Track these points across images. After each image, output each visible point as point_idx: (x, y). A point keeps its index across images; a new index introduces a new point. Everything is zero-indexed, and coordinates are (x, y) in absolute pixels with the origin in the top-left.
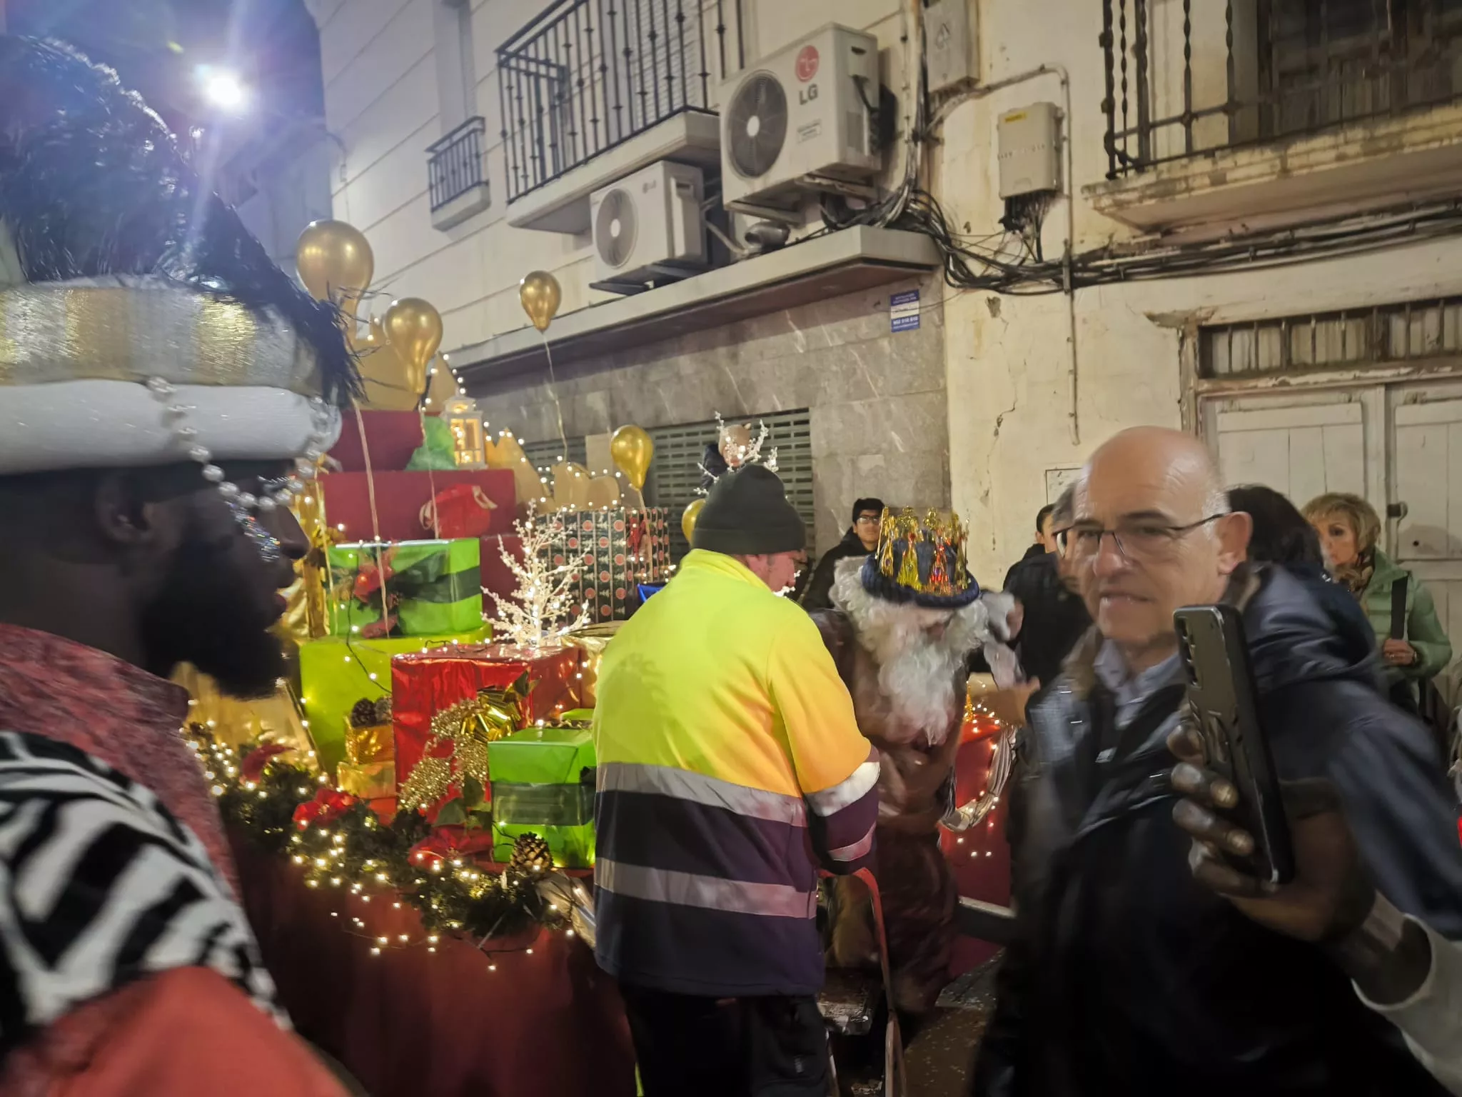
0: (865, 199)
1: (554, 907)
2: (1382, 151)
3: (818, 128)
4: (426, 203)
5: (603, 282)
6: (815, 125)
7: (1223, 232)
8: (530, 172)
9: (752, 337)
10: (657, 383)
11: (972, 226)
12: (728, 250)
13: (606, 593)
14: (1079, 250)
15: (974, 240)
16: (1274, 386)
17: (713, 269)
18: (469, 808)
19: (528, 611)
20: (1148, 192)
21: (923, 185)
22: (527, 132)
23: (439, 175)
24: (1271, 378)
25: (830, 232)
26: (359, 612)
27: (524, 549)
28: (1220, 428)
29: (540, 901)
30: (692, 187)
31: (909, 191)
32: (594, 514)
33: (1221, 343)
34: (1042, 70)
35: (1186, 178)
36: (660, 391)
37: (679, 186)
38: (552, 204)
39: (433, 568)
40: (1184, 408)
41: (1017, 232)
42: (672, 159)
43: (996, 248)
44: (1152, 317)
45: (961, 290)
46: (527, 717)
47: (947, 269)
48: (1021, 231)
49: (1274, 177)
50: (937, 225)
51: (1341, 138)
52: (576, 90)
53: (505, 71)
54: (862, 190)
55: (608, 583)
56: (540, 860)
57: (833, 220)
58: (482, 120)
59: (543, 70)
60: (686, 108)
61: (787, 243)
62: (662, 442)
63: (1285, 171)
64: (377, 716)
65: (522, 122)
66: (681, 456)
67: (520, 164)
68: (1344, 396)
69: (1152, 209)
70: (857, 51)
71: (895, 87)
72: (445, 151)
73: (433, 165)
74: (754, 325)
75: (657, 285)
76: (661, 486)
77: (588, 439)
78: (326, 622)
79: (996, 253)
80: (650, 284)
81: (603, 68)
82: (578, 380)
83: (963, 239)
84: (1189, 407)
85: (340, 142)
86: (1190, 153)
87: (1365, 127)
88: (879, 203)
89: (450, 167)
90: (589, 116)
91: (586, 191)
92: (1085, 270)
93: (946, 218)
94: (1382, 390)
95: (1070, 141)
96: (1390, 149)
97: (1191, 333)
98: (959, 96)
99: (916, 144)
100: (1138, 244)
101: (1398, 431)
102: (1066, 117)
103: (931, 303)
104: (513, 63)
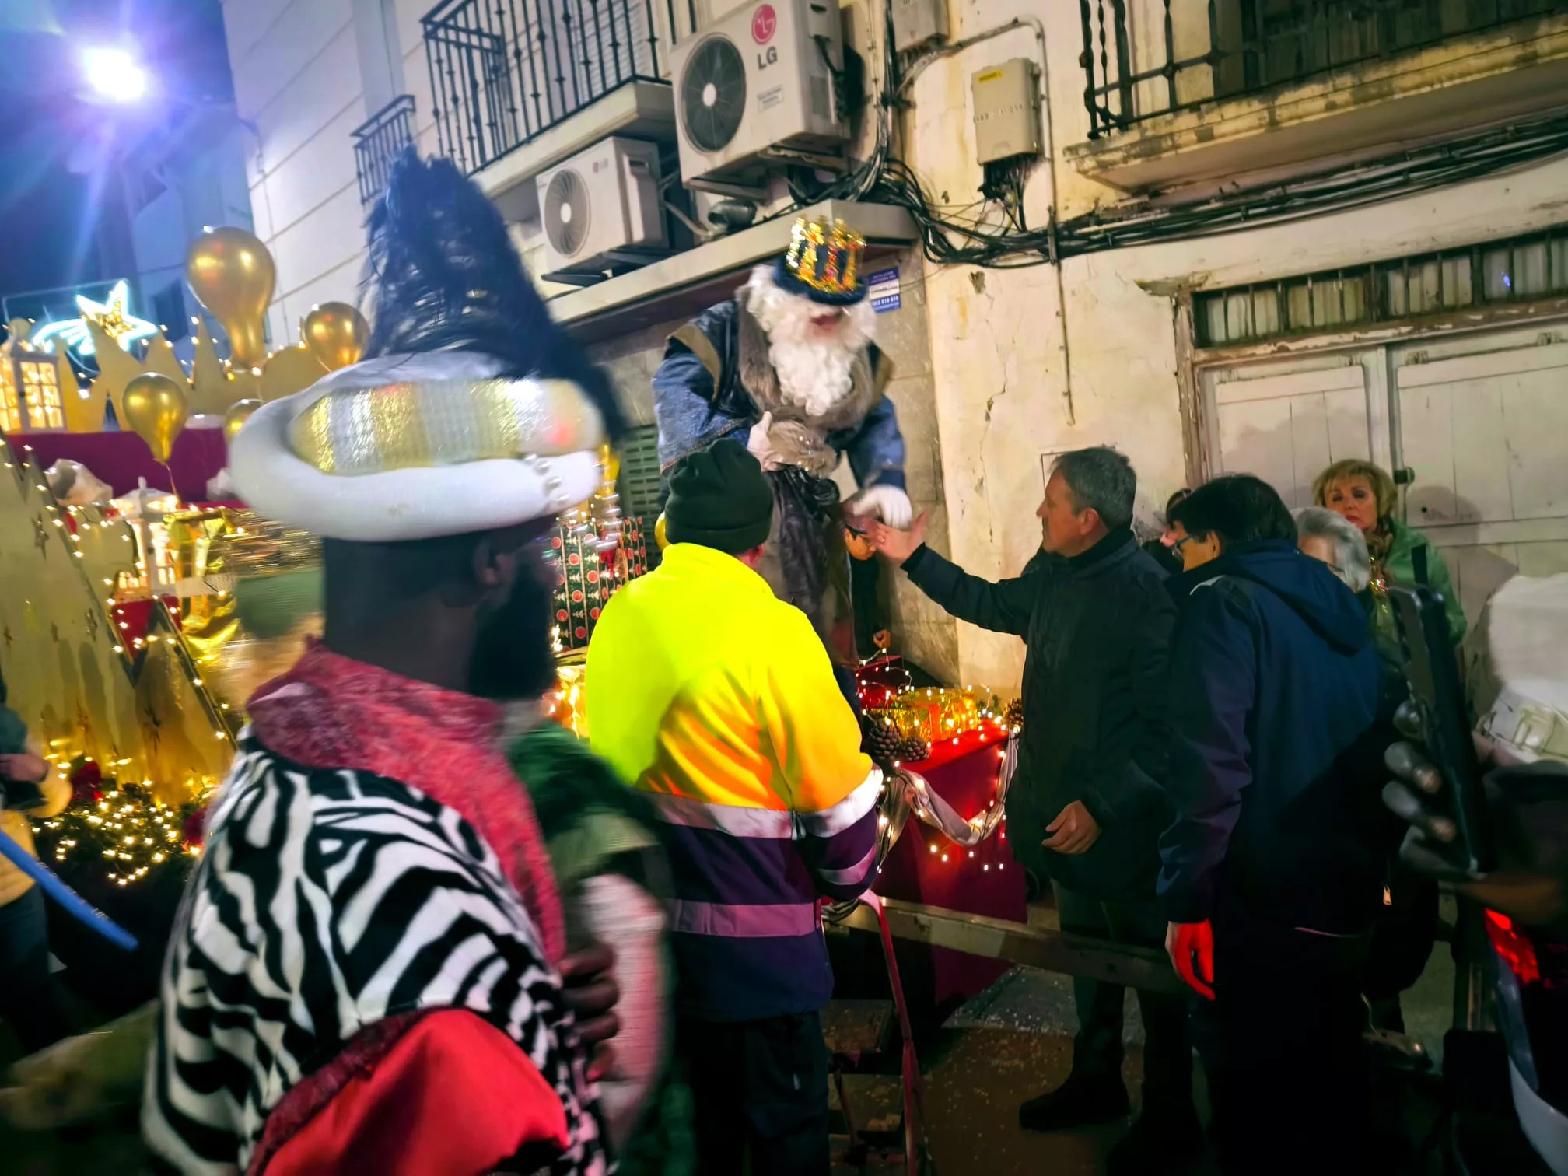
0: (836, 171)
2: (1373, 98)
3: (779, 95)
4: (355, 193)
5: (556, 273)
6: (777, 91)
7: (1212, 190)
10: (623, 381)
11: (950, 195)
12: (691, 233)
13: (580, 614)
14: (1064, 217)
15: (953, 211)
16: (1273, 352)
17: (676, 254)
20: (1133, 152)
21: (895, 152)
22: (462, 111)
23: (367, 161)
24: (1269, 345)
25: (800, 208)
28: (1219, 400)
30: (647, 165)
31: (881, 160)
32: (561, 529)
33: (1216, 310)
34: (1016, 23)
35: (1171, 135)
36: (627, 389)
37: (632, 163)
38: (494, 189)
40: (1182, 381)
41: (998, 200)
42: (624, 134)
43: (976, 219)
44: (1143, 286)
45: (942, 265)
47: (926, 243)
48: (1002, 199)
49: (1262, 130)
50: (913, 196)
51: (1330, 87)
52: (513, 62)
53: (432, 43)
54: (832, 161)
55: (582, 603)
57: (802, 195)
58: (412, 98)
59: (475, 40)
60: (634, 78)
61: (754, 222)
63: (1273, 124)
65: (455, 99)
67: (456, 146)
68: (1344, 359)
69: (1137, 169)
70: (817, 9)
71: (861, 46)
72: (373, 135)
73: (359, 151)
75: (616, 274)
76: (634, 493)
79: (979, 223)
80: (609, 273)
81: (542, 37)
83: (942, 210)
84: (1186, 379)
85: (252, 127)
86: (1175, 108)
87: (1354, 73)
88: (850, 175)
89: (379, 153)
90: (529, 90)
91: (532, 173)
92: (1071, 238)
93: (922, 188)
94: (1382, 351)
95: (1048, 100)
96: (1381, 96)
97: (1185, 300)
98: (930, 55)
99: (886, 109)
100: (1125, 207)
101: (1401, 393)
102: (1044, 72)
103: (911, 280)
104: (441, 33)
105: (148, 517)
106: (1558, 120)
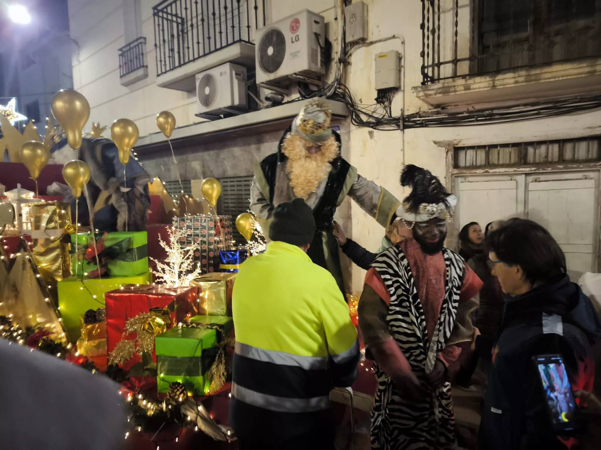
0: (318, 86)
1: (189, 418)
2: (533, 80)
3: (299, 54)
4: (118, 73)
5: (201, 114)
6: (298, 52)
7: (465, 109)
8: (168, 63)
9: (266, 141)
10: (224, 159)
11: (363, 100)
12: (257, 103)
13: (205, 254)
14: (407, 113)
15: (364, 106)
16: (483, 172)
17: (250, 112)
18: (145, 367)
19: (172, 267)
20: (439, 91)
21: (343, 82)
22: (167, 45)
23: (124, 61)
24: (482, 169)
25: (302, 100)
26: (88, 266)
27: (170, 239)
28: (460, 189)
29: (182, 415)
30: (242, 75)
31: (337, 84)
32: (200, 219)
33: (462, 154)
34: (394, 37)
35: (454, 86)
36: (225, 162)
37: (236, 74)
38: (177, 78)
39: (124, 245)
40: (447, 180)
41: (382, 104)
42: (234, 62)
43: (373, 111)
44: (435, 143)
45: (358, 127)
46: (174, 322)
47: (352, 118)
48: (383, 104)
49: (489, 88)
50: (348, 99)
51: (517, 75)
52: (190, 28)
53: (156, 18)
54: (316, 82)
55: (206, 250)
56: (182, 395)
57: (304, 94)
58: (145, 38)
59: (174, 19)
60: (240, 40)
61: (283, 102)
62: (225, 184)
63: (494, 86)
64: (97, 317)
65: (164, 41)
66: (234, 190)
67: (163, 59)
68: (509, 178)
69: (440, 98)
70: (316, 22)
71: (331, 39)
72: (127, 51)
73: (121, 57)
74: (267, 137)
75: (225, 117)
76: (225, 203)
77: (192, 181)
78: (71, 268)
79: (373, 112)
80: (222, 116)
81: (203, 20)
82: (188, 155)
83: (359, 105)
84: (449, 180)
85: (76, 43)
86: (455, 76)
87: (527, 70)
88: (323, 88)
89: (129, 59)
90: (195, 40)
91: (194, 73)
92: (409, 121)
93: (352, 96)
94: (524, 176)
95: (404, 68)
96: (535, 80)
97: (451, 150)
98: (359, 45)
99: (340, 64)
100: (431, 112)
101: (530, 192)
102: (403, 57)
103: (344, 132)
104: (160, 14)
105: (20, 201)
106: (596, 96)
